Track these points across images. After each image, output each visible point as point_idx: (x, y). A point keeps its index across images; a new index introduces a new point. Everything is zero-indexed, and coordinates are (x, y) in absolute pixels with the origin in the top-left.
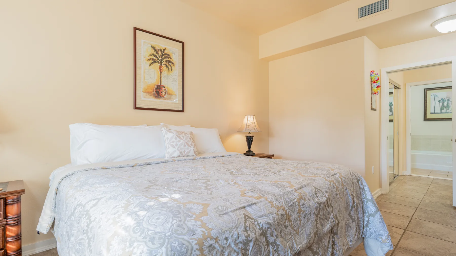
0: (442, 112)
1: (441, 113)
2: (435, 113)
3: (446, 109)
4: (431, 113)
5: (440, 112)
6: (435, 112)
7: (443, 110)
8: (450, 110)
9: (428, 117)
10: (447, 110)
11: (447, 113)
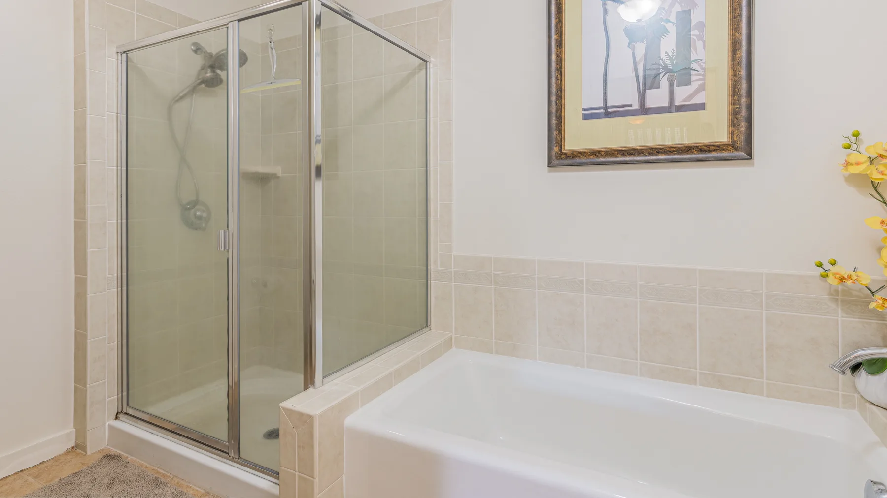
0: (649, 104)
1: (644, 110)
2: (608, 113)
3: (671, 85)
4: (586, 117)
5: (636, 106)
6: (606, 107)
7: (651, 88)
8: (695, 85)
9: (570, 146)
10: (678, 90)
11: (680, 109)
